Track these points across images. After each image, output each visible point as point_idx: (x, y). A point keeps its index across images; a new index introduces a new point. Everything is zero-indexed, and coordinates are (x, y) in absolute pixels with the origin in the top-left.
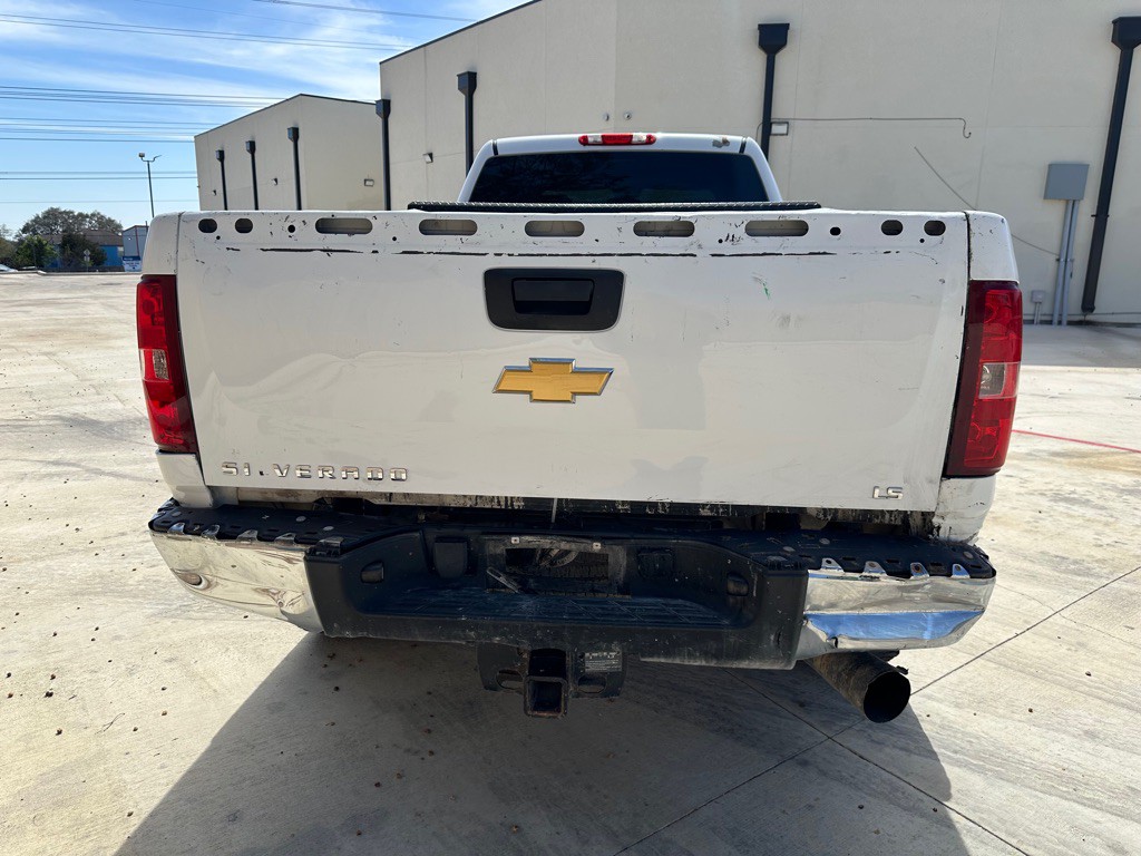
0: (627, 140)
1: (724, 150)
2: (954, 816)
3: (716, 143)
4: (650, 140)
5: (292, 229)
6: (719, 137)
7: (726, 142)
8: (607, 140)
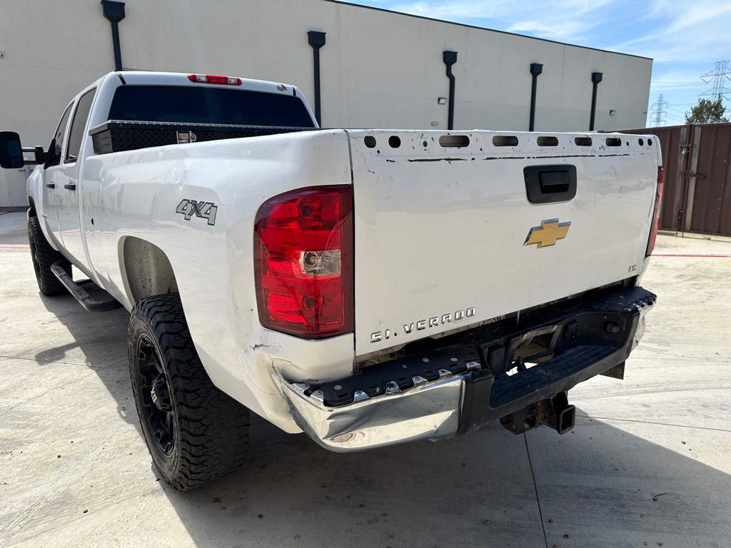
0: (224, 80)
1: (284, 93)
2: (597, 419)
3: (279, 88)
4: (239, 82)
5: (425, 144)
6: (279, 84)
7: (284, 88)
8: (210, 79)
